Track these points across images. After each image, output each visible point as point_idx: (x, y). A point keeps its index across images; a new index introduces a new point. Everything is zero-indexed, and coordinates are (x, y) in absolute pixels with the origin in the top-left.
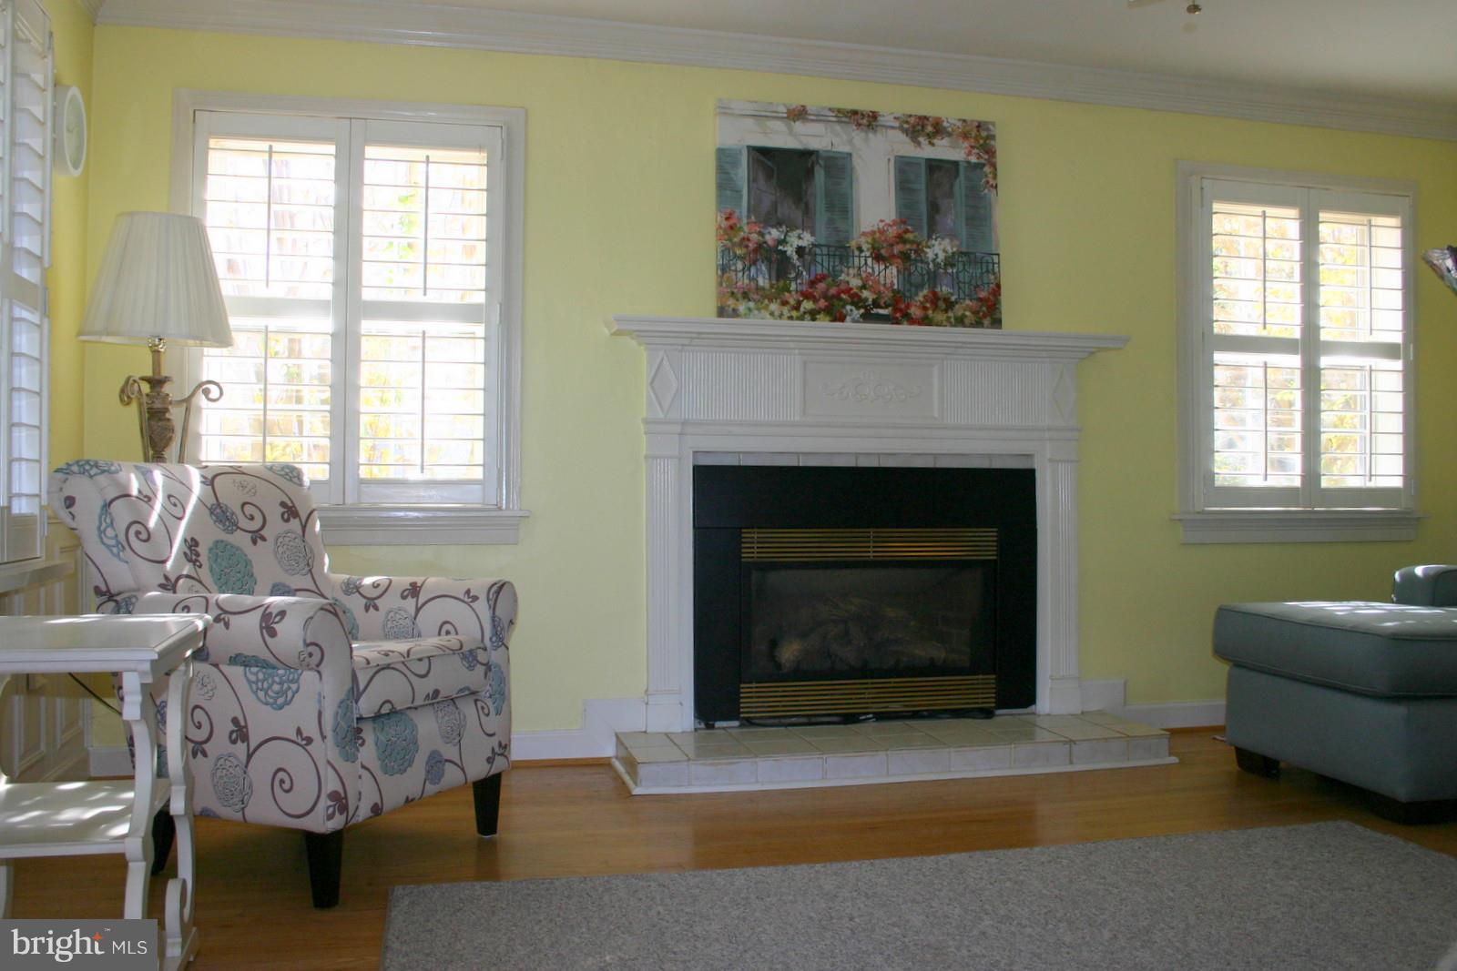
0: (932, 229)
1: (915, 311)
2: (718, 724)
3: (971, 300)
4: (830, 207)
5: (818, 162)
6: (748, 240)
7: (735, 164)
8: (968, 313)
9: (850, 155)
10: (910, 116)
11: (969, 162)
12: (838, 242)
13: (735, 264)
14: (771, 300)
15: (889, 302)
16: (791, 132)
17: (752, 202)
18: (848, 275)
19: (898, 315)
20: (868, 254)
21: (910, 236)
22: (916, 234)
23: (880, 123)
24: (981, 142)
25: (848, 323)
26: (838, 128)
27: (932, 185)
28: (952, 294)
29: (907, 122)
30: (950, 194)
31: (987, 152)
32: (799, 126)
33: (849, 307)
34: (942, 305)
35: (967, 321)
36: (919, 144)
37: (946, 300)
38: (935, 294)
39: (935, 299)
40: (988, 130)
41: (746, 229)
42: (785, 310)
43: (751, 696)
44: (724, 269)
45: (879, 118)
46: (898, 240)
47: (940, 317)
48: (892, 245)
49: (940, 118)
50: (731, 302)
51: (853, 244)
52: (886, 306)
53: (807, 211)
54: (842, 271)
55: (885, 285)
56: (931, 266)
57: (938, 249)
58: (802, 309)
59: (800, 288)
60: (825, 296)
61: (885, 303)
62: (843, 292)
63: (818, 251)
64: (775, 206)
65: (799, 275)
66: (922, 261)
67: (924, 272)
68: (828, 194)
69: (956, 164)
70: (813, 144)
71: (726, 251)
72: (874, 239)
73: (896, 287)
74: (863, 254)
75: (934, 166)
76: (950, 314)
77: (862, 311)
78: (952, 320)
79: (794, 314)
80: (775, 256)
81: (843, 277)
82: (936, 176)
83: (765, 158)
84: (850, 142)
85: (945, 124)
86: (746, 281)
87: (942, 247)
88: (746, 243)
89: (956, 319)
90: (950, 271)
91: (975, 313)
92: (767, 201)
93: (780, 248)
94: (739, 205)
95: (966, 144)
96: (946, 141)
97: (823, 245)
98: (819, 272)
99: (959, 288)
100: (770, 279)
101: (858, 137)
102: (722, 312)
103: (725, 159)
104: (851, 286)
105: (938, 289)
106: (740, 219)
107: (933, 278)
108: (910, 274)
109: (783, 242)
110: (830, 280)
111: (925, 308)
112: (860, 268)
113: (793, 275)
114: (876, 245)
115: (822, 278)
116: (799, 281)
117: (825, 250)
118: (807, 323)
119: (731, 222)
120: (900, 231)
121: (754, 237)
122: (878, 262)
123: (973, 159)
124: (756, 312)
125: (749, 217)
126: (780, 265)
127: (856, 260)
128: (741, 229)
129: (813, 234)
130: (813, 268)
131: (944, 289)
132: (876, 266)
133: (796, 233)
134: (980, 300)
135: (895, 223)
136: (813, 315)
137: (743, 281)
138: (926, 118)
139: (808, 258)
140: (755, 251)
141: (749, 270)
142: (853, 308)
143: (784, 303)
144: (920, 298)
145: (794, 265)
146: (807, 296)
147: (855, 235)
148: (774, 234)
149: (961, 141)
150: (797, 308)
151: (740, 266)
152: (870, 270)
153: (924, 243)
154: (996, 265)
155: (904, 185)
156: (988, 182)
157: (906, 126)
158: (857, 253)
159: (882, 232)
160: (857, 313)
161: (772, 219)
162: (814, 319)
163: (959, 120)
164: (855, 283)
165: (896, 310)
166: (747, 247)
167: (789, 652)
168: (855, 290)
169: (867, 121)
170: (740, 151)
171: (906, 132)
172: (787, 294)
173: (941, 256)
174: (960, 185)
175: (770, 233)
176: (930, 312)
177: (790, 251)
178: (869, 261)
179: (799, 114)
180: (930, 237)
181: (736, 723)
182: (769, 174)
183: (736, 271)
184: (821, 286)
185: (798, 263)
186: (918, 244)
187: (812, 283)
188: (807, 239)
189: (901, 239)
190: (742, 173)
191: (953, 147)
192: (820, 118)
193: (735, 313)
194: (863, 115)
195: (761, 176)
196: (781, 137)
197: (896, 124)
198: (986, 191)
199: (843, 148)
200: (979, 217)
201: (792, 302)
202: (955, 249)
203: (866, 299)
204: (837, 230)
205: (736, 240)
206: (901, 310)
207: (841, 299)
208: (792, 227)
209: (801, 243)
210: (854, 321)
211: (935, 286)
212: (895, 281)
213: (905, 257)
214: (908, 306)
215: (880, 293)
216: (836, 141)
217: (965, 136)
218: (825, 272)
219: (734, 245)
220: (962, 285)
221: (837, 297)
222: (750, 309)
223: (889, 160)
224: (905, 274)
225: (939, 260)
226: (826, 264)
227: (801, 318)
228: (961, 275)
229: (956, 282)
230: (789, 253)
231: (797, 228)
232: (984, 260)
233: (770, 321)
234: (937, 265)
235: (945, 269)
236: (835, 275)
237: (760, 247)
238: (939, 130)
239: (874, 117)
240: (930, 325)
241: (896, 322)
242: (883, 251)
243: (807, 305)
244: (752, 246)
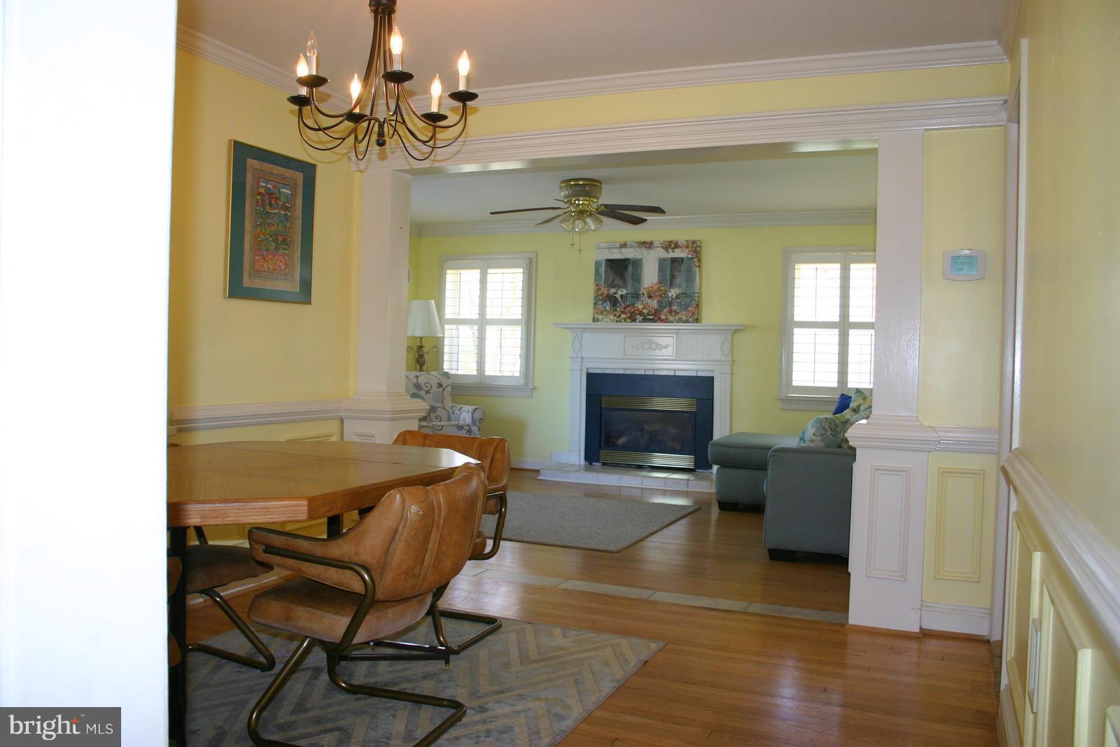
0: (671, 285)
1: (663, 317)
2: (594, 464)
3: (685, 311)
4: (633, 279)
5: (630, 263)
6: (604, 293)
7: (600, 266)
8: (684, 317)
9: (641, 259)
10: (666, 241)
11: (688, 258)
12: (636, 292)
13: (599, 302)
14: (610, 315)
15: (653, 314)
16: (621, 253)
17: (606, 279)
18: (638, 304)
19: (656, 319)
20: (646, 296)
21: (662, 288)
22: (665, 287)
23: (654, 246)
24: (694, 249)
25: (637, 322)
26: (638, 249)
27: (672, 267)
28: (678, 310)
29: (664, 244)
30: (680, 271)
31: (695, 253)
32: (624, 250)
33: (638, 317)
34: (673, 314)
35: (684, 320)
36: (668, 252)
37: (675, 312)
38: (671, 310)
39: (671, 312)
40: (698, 243)
41: (604, 290)
42: (615, 318)
43: (605, 454)
44: (595, 304)
45: (654, 244)
47: (671, 318)
48: (655, 292)
49: (677, 241)
50: (597, 316)
51: (641, 292)
52: (652, 316)
53: (625, 281)
54: (636, 303)
55: (652, 307)
56: (670, 299)
57: (673, 292)
58: (621, 318)
59: (621, 310)
60: (629, 312)
61: (651, 314)
62: (636, 311)
63: (628, 296)
64: (613, 280)
65: (621, 305)
66: (667, 298)
67: (667, 302)
68: (633, 275)
69: (683, 258)
70: (629, 256)
71: (596, 298)
72: (649, 290)
73: (656, 308)
74: (644, 296)
75: (674, 260)
76: (676, 317)
77: (643, 318)
78: (677, 320)
79: (618, 319)
80: (612, 299)
81: (636, 305)
82: (674, 264)
83: (611, 263)
84: (642, 254)
85: (679, 243)
86: (602, 308)
87: (675, 292)
89: (679, 319)
91: (686, 316)
92: (610, 280)
93: (615, 295)
94: (601, 281)
95: (687, 250)
96: (679, 250)
97: (630, 294)
98: (628, 303)
100: (611, 307)
101: (645, 252)
102: (595, 320)
103: (598, 264)
104: (639, 308)
106: (601, 286)
107: (671, 304)
108: (662, 303)
109: (616, 293)
110: (632, 306)
111: (666, 315)
112: (643, 301)
113: (619, 305)
114: (650, 292)
115: (630, 305)
116: (620, 307)
118: (623, 323)
119: (598, 287)
120: (659, 286)
121: (606, 292)
122: (650, 298)
123: (690, 256)
124: (605, 319)
125: (604, 285)
126: (614, 301)
127: (642, 298)
129: (626, 290)
130: (626, 302)
131: (674, 308)
132: (649, 300)
133: (620, 290)
134: (689, 311)
135: (657, 283)
136: (625, 319)
138: (672, 242)
139: (624, 299)
141: (603, 304)
143: (615, 315)
144: (665, 311)
145: (619, 302)
146: (623, 313)
147: (642, 289)
148: (613, 290)
149: (685, 249)
150: (619, 317)
152: (647, 302)
153: (668, 291)
154: (696, 298)
155: (661, 268)
156: (696, 265)
157: (664, 246)
158: (642, 296)
159: (652, 287)
160: (641, 318)
161: (612, 285)
162: (625, 321)
163: (685, 241)
164: (641, 307)
165: (655, 317)
167: (622, 441)
168: (641, 310)
169: (649, 245)
170: (602, 262)
171: (663, 248)
172: (616, 312)
173: (674, 295)
174: (684, 267)
175: (611, 290)
176: (669, 317)
177: (618, 296)
178: (647, 298)
179: (624, 245)
180: (670, 288)
181: (600, 464)
182: (612, 269)
183: (599, 304)
184: (628, 309)
185: (620, 300)
186: (666, 291)
187: (625, 308)
188: (624, 292)
189: (659, 289)
190: (603, 269)
191: (682, 252)
192: (631, 246)
193: (598, 320)
194: (647, 243)
195: (609, 270)
196: (617, 255)
197: (660, 245)
198: (695, 268)
199: (639, 257)
200: (690, 279)
201: (618, 315)
202: (680, 292)
203: (645, 313)
204: (635, 288)
205: (600, 293)
206: (657, 317)
207: (635, 314)
208: (619, 287)
209: (622, 293)
210: (640, 322)
211: (671, 307)
212: (656, 306)
213: (660, 296)
214: (660, 315)
215: (650, 310)
216: (637, 254)
217: (687, 247)
219: (599, 295)
220: (682, 306)
221: (634, 312)
222: (603, 318)
223: (657, 260)
224: (660, 303)
225: (673, 297)
226: (630, 301)
227: (620, 321)
228: (682, 302)
229: (679, 304)
231: (620, 288)
232: (693, 296)
233: (610, 322)
234: (672, 299)
235: (676, 300)
236: (633, 304)
237: (607, 296)
238: (677, 246)
239: (652, 243)
240: (668, 322)
241: (656, 322)
242: (652, 295)
243: (623, 316)
244: (604, 295)
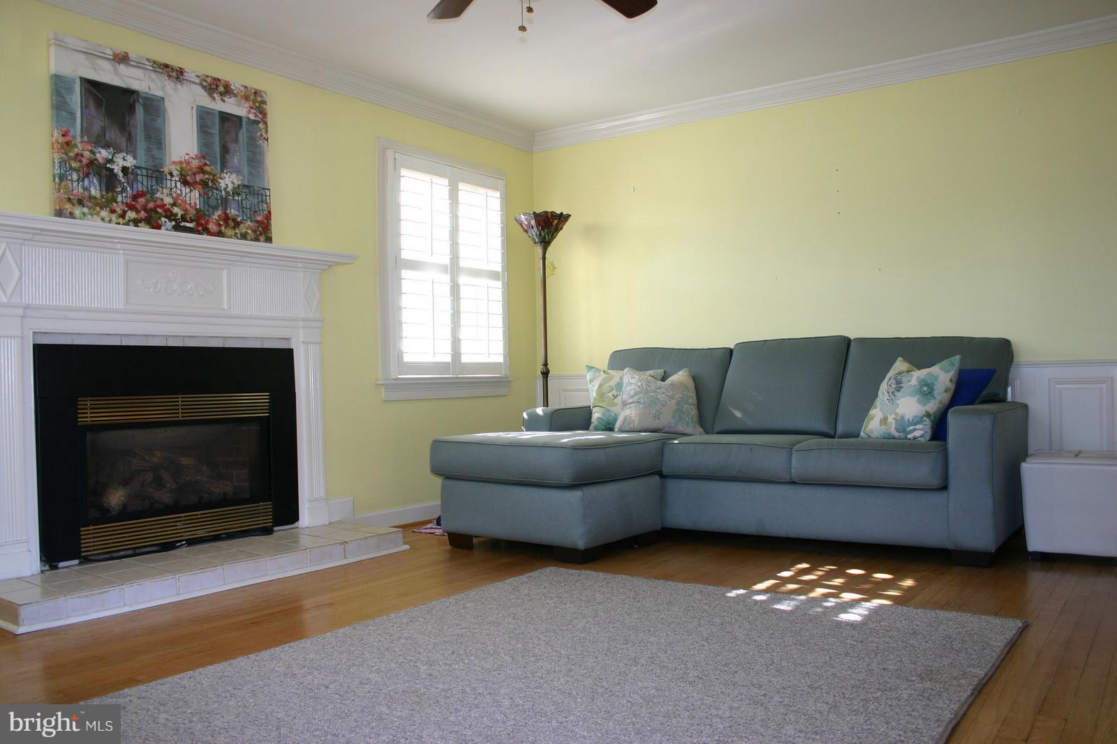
0: (224, 166)
1: (212, 227)
2: (60, 564)
3: (251, 221)
4: (148, 138)
5: (138, 101)
6: (82, 156)
7: (70, 90)
8: (249, 231)
9: (163, 99)
10: (208, 76)
11: (248, 118)
12: (155, 166)
13: (71, 175)
14: (102, 208)
15: (193, 218)
16: (116, 73)
17: (85, 125)
18: (162, 193)
19: (200, 228)
20: (177, 179)
21: (208, 169)
22: (212, 167)
23: (185, 78)
24: (257, 104)
25: (163, 231)
26: (153, 75)
27: (223, 132)
28: (239, 216)
29: (205, 81)
30: (236, 141)
31: (261, 113)
32: (122, 68)
33: (163, 219)
34: (231, 223)
35: (248, 237)
36: (214, 99)
37: (234, 220)
38: (226, 214)
39: (226, 219)
40: (262, 96)
41: (79, 147)
42: (114, 217)
43: (90, 536)
44: (61, 178)
45: (185, 74)
46: (199, 170)
47: (229, 232)
48: (195, 174)
49: (229, 82)
50: (68, 206)
51: (166, 170)
52: (191, 221)
53: (130, 138)
54: (158, 191)
55: (190, 204)
56: (223, 193)
57: (228, 181)
58: (127, 218)
59: (125, 201)
61: (190, 218)
62: (158, 206)
63: (139, 172)
64: (104, 130)
65: (124, 190)
66: (217, 189)
67: (219, 198)
68: (146, 127)
69: (240, 118)
70: (135, 85)
71: (62, 163)
72: (182, 168)
73: (198, 207)
74: (174, 179)
75: (225, 117)
76: (237, 231)
77: (173, 223)
78: (239, 235)
79: (121, 221)
80: (104, 172)
81: (158, 195)
82: (226, 125)
83: (95, 89)
84: (163, 88)
85: (232, 87)
86: (81, 190)
87: (231, 179)
88: (80, 158)
89: (241, 234)
90: (237, 198)
91: (254, 231)
92: (98, 127)
93: (108, 165)
94: (74, 125)
95: (247, 105)
96: (233, 100)
97: (143, 168)
98: (140, 189)
99: (243, 211)
100: (101, 190)
101: (169, 86)
103: (61, 84)
104: (165, 202)
105: (228, 211)
106: (74, 137)
107: (225, 202)
108: (208, 198)
109: (111, 161)
110: (149, 196)
111: (219, 225)
112: (171, 189)
113: (119, 189)
114: (183, 173)
115: (142, 194)
116: (124, 195)
117: (144, 172)
118: (132, 228)
119: (67, 139)
120: (201, 164)
121: (87, 154)
122: (185, 185)
123: (252, 117)
124: (89, 216)
125: (82, 137)
126: (109, 180)
127: (169, 182)
128: (75, 146)
129: (135, 158)
130: (135, 186)
131: (233, 212)
132: (183, 189)
133: (121, 155)
134: (258, 222)
135: (197, 157)
136: (136, 222)
137: (78, 190)
138: (219, 80)
139: (131, 177)
140: (88, 165)
141: (83, 180)
142: (167, 220)
143: (113, 211)
144: (216, 216)
145: (120, 182)
146: (131, 207)
147: (168, 162)
148: (103, 154)
149: (243, 101)
150: (123, 216)
151: (75, 177)
152: (179, 192)
153: (218, 175)
154: (268, 198)
155: (203, 129)
156: (262, 135)
157: (205, 84)
158: (169, 177)
159: (188, 163)
160: (170, 224)
161: (101, 141)
162: (137, 226)
163: (242, 86)
164: (168, 201)
165: (198, 224)
166: (81, 161)
167: (116, 498)
168: (168, 206)
169: (176, 74)
170: (75, 81)
171: (204, 87)
172: (115, 204)
173: (230, 187)
174: (243, 134)
175: (100, 152)
176: (223, 228)
177: (117, 169)
178: (179, 184)
179: (122, 58)
180: (222, 171)
181: (76, 562)
182: (98, 103)
183: (72, 180)
184: (142, 200)
185: (123, 180)
186: (214, 176)
187: (135, 198)
188: (130, 162)
189: (201, 170)
190: (76, 99)
191: (239, 105)
192: (139, 66)
193: (72, 215)
194: (172, 69)
195: (92, 104)
196: (108, 75)
197: (198, 81)
198: (261, 142)
199: (158, 93)
200: (256, 160)
201: (119, 211)
202: (240, 182)
203: (176, 215)
204: (154, 158)
205: (71, 154)
206: (202, 225)
207: (157, 212)
208: (118, 150)
209: (125, 164)
210: (167, 230)
211: (226, 209)
212: (198, 203)
213: (204, 184)
214: (207, 222)
215: (186, 210)
216: (152, 86)
217: (246, 98)
218: (145, 189)
219: (70, 158)
220: (244, 210)
221: (154, 210)
222: (84, 214)
223: (192, 108)
224: (205, 196)
225: (229, 189)
226: (145, 183)
227: (127, 224)
228: (244, 202)
229: (241, 207)
230: (115, 171)
231: (121, 151)
232: (260, 193)
233: (101, 224)
234: (227, 193)
235: (233, 196)
236: (153, 193)
237: (92, 163)
238: (227, 91)
239: (181, 72)
240: (223, 237)
241: (199, 233)
242: (188, 178)
243: (131, 215)
244: (85, 161)
